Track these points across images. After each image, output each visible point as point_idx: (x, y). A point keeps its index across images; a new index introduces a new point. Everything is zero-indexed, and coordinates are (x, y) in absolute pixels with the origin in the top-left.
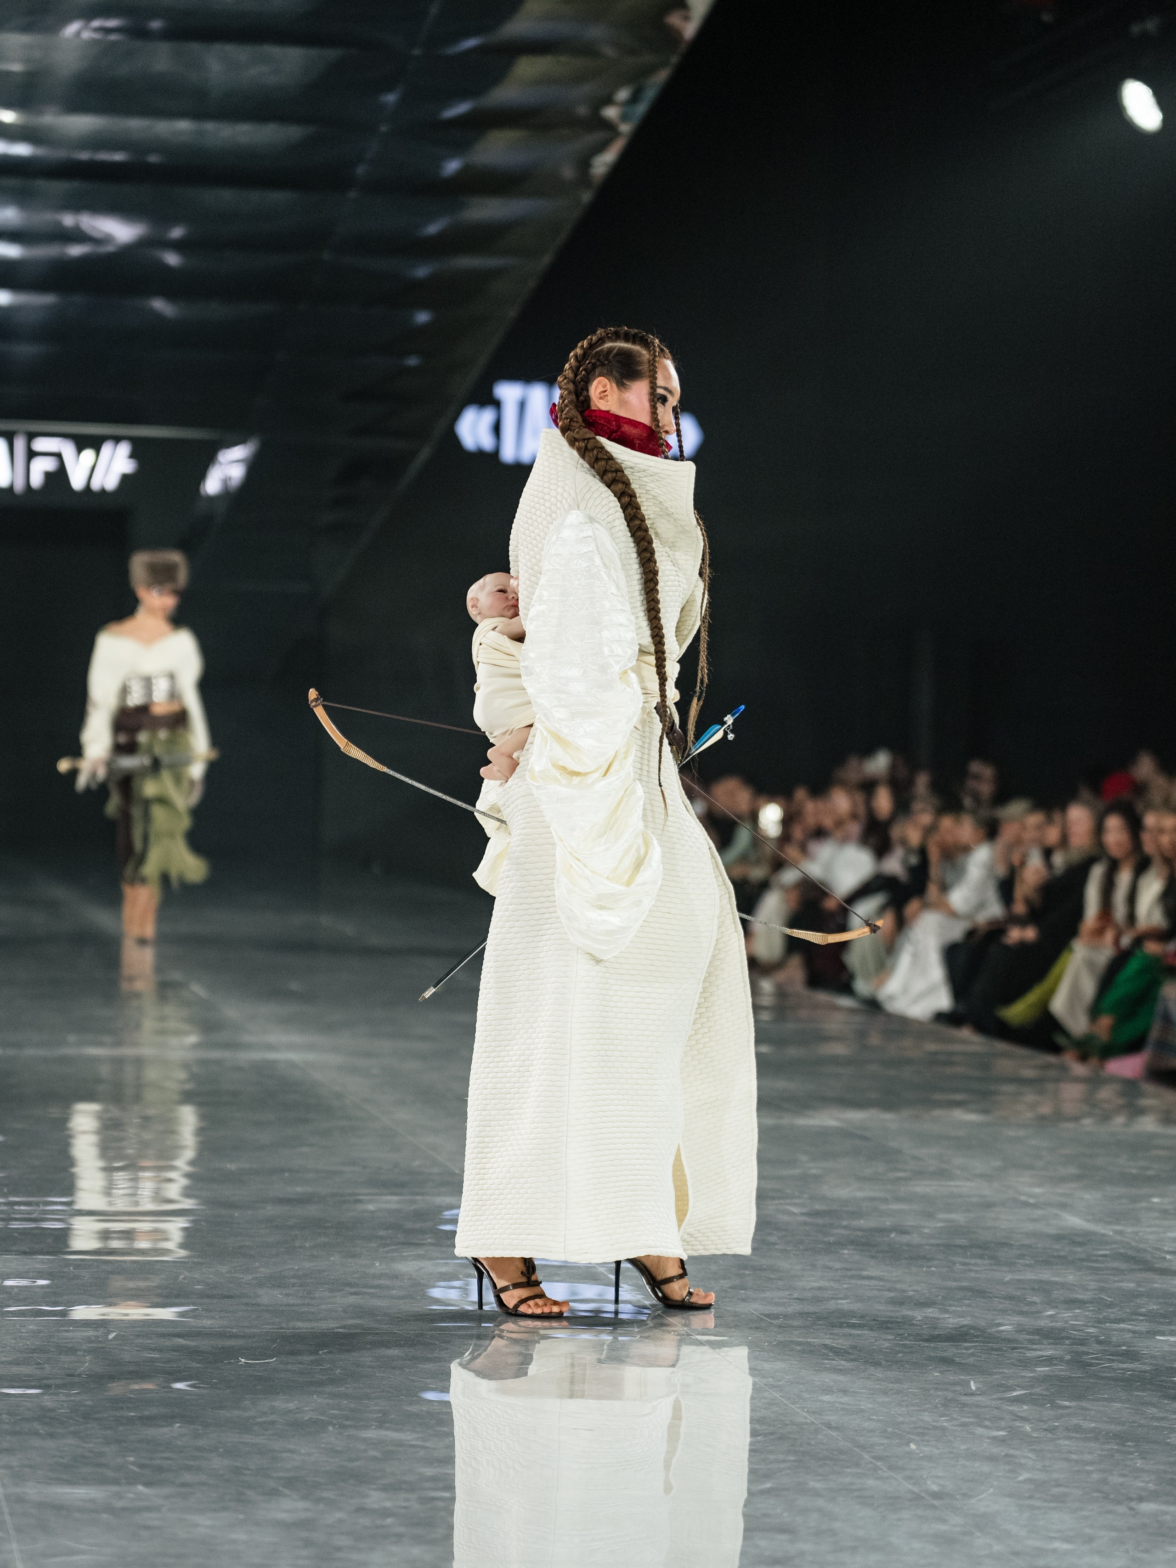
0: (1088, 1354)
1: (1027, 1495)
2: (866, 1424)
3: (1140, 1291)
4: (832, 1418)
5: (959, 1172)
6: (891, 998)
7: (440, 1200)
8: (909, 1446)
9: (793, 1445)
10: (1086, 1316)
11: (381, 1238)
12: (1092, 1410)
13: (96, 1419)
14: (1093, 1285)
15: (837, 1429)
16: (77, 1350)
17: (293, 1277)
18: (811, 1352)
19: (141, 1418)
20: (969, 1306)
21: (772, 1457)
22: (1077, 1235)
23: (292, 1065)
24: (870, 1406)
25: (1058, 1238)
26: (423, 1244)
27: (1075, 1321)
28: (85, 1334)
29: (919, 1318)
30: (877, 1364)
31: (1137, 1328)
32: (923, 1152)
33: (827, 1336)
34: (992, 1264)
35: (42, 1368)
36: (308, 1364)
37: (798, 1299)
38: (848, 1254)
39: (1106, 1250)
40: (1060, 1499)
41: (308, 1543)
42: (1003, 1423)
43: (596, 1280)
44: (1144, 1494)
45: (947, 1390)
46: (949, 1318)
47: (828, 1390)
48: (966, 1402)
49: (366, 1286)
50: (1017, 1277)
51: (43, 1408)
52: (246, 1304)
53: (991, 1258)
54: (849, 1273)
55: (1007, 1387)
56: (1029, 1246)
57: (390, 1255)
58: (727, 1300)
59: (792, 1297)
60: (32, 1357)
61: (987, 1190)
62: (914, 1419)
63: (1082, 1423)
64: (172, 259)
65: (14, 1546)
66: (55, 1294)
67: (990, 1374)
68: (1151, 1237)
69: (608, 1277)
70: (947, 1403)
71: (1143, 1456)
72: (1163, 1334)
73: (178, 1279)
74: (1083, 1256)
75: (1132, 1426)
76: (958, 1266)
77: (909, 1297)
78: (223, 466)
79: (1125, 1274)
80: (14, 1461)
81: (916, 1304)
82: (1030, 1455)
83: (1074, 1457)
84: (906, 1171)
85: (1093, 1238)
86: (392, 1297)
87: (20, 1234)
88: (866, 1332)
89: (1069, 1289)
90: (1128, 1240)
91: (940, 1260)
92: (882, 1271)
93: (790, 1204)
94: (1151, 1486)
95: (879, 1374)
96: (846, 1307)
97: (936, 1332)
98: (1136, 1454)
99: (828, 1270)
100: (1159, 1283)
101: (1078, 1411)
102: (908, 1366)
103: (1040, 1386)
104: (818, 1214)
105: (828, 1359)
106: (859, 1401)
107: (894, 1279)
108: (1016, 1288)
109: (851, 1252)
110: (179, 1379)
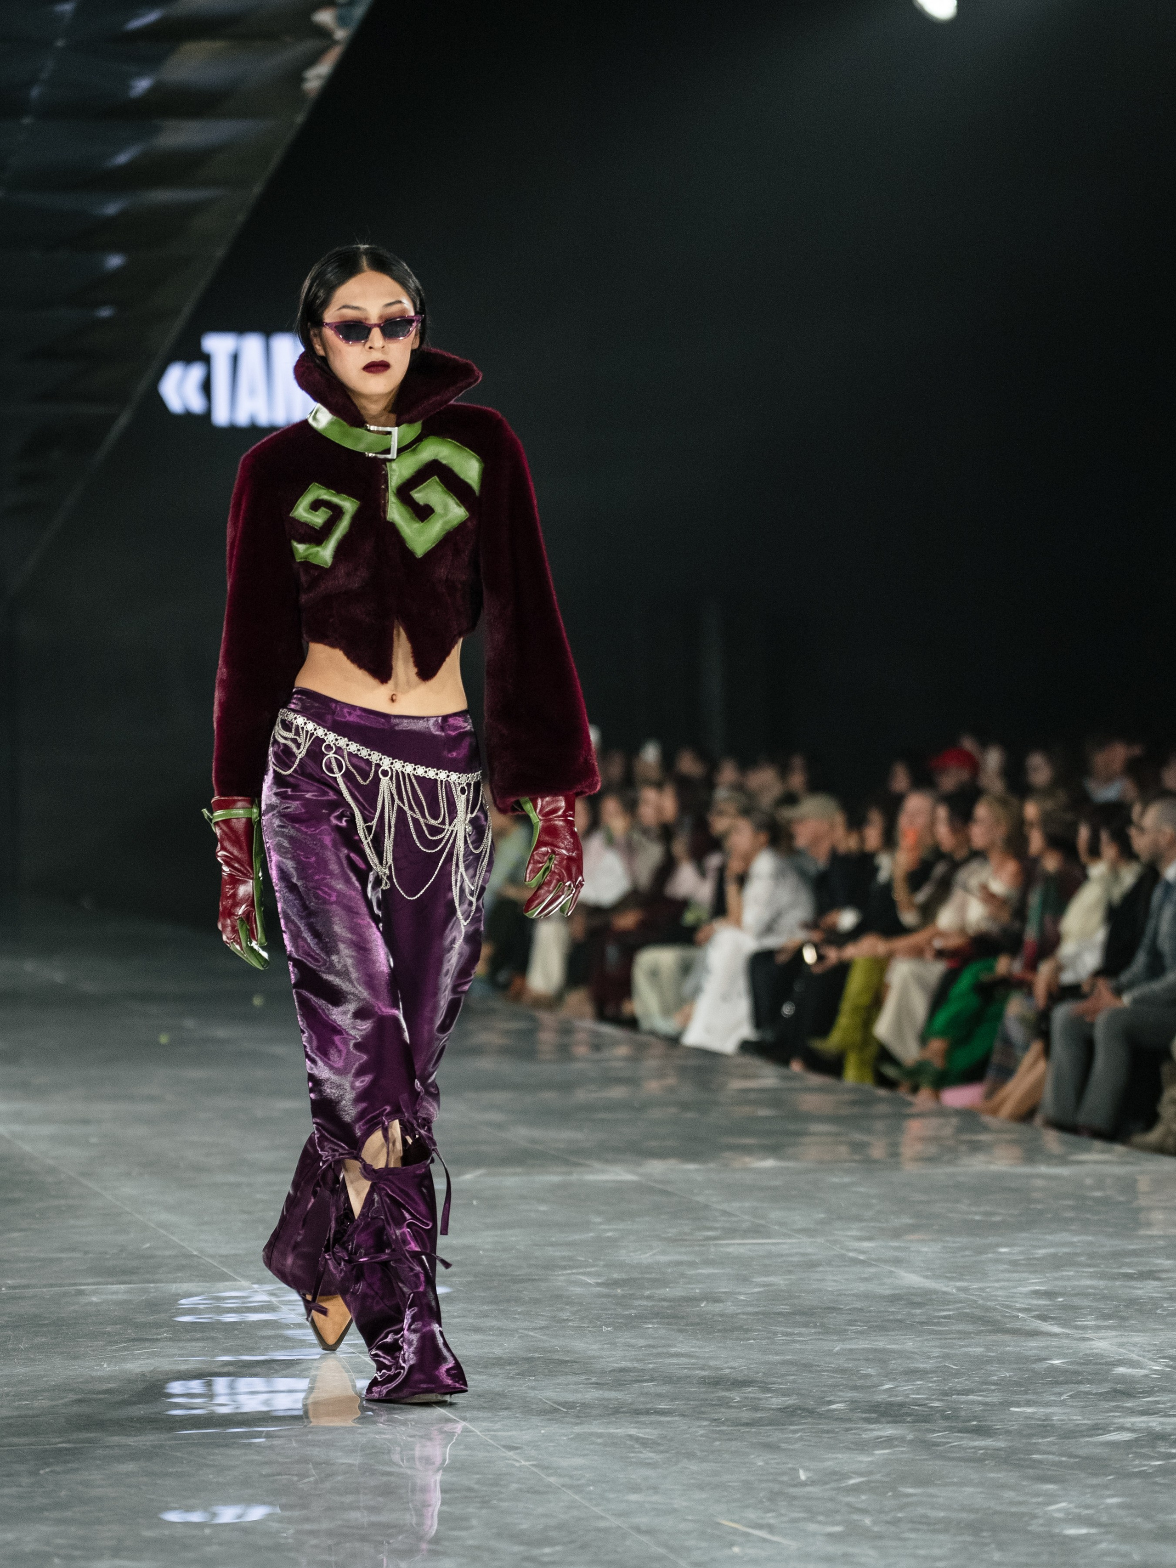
0: (934, 1431)
2: (681, 1526)
3: (990, 1356)
4: (643, 1520)
5: (776, 1227)
7: (174, 1288)
8: (731, 1548)
9: (597, 1554)
10: (929, 1388)
11: (109, 1334)
12: (941, 1496)
14: (936, 1352)
15: (646, 1532)
18: (614, 1444)
20: (794, 1382)
22: (912, 1294)
24: (685, 1503)
25: (894, 1299)
26: (158, 1340)
27: (918, 1394)
29: (738, 1399)
30: (690, 1456)
31: (988, 1400)
32: (734, 1206)
33: (632, 1425)
34: (819, 1333)
36: (27, 1487)
37: (597, 1384)
38: (653, 1329)
39: (949, 1310)
42: (838, 1517)
45: (773, 1481)
46: (772, 1397)
47: (635, 1488)
48: (794, 1494)
49: (91, 1392)
50: (849, 1347)
53: (817, 1325)
54: (655, 1351)
55: (842, 1475)
56: (861, 1310)
57: (120, 1354)
61: (809, 1246)
63: (929, 1513)
67: (822, 1460)
68: (1000, 1293)
70: (773, 1497)
71: (1001, 1546)
72: (1018, 1405)
74: (923, 1318)
75: (986, 1514)
76: (780, 1338)
77: (726, 1375)
79: (972, 1338)
81: (733, 1384)
82: (872, 1552)
83: (921, 1552)
84: (716, 1229)
85: (934, 1297)
88: (676, 1418)
89: (908, 1358)
90: (974, 1298)
91: (759, 1330)
92: (692, 1347)
95: (694, 1467)
96: (652, 1390)
97: (759, 1415)
98: (993, 1546)
99: (630, 1349)
100: (1012, 1346)
101: (924, 1499)
102: (727, 1456)
103: (880, 1472)
104: (616, 1283)
105: (633, 1452)
106: (672, 1499)
107: (707, 1355)
108: (848, 1359)
109: (656, 1326)
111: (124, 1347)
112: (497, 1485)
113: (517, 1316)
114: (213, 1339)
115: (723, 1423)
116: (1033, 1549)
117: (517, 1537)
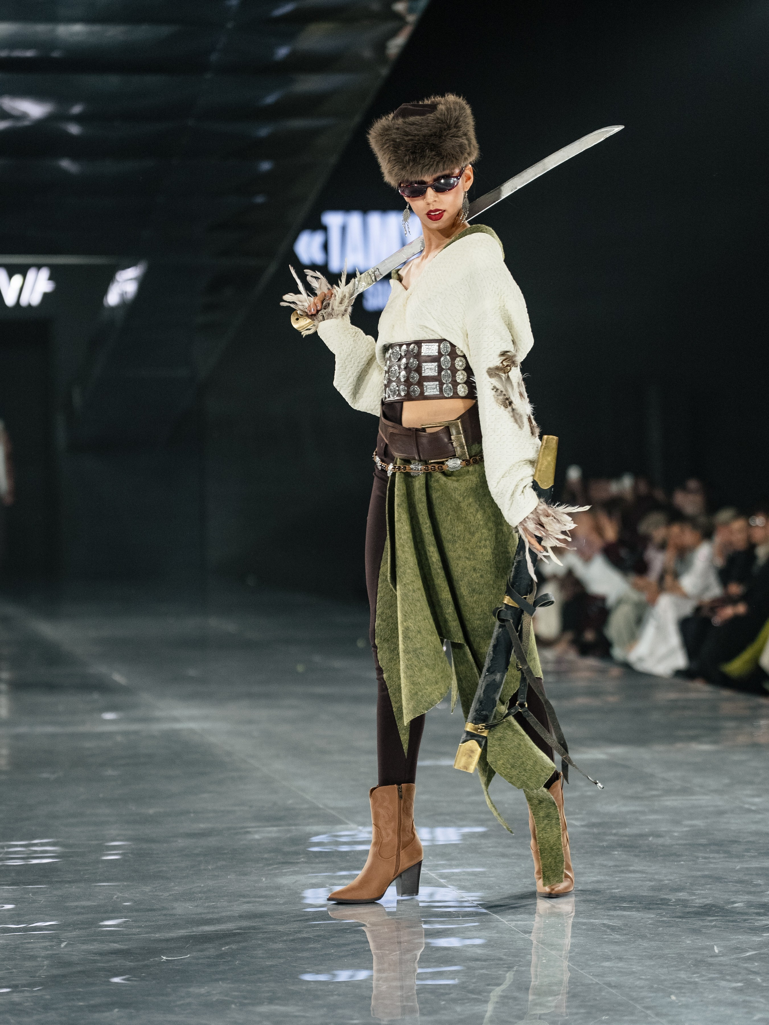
2: (637, 983)
4: (612, 979)
5: (698, 789)
6: (641, 660)
7: (309, 829)
8: (670, 997)
9: (583, 1001)
11: (266, 859)
13: (53, 1009)
15: (615, 987)
16: (37, 957)
17: (200, 892)
18: (593, 930)
19: (88, 1006)
20: (710, 889)
23: (192, 731)
24: (640, 968)
26: (298, 863)
28: (43, 944)
29: (674, 900)
30: (643, 937)
32: (670, 775)
33: (605, 917)
34: (726, 857)
35: (11, 972)
36: (214, 958)
37: (582, 891)
38: (618, 854)
42: (740, 977)
43: (429, 883)
45: (697, 953)
46: (696, 899)
47: (608, 958)
48: (711, 962)
49: (255, 897)
50: (746, 866)
51: (12, 1003)
52: (165, 915)
53: (725, 852)
54: (619, 869)
55: (742, 949)
56: (753, 842)
57: (273, 872)
59: (577, 889)
61: (720, 801)
62: (673, 977)
64: (74, 129)
66: (19, 915)
67: (729, 940)
70: (698, 963)
73: (113, 898)
76: (701, 860)
77: (666, 885)
78: (120, 284)
81: (670, 890)
82: (762, 1000)
84: (657, 790)
86: (276, 904)
88: (634, 913)
91: (687, 856)
92: (644, 866)
93: (572, 819)
95: (645, 944)
97: (688, 910)
99: (603, 867)
102: (667, 937)
104: (593, 825)
105: (606, 935)
106: (631, 965)
107: (653, 872)
108: (745, 874)
109: (620, 853)
110: (116, 975)
111: (275, 868)
112: (518, 956)
114: (333, 862)
115: (664, 916)
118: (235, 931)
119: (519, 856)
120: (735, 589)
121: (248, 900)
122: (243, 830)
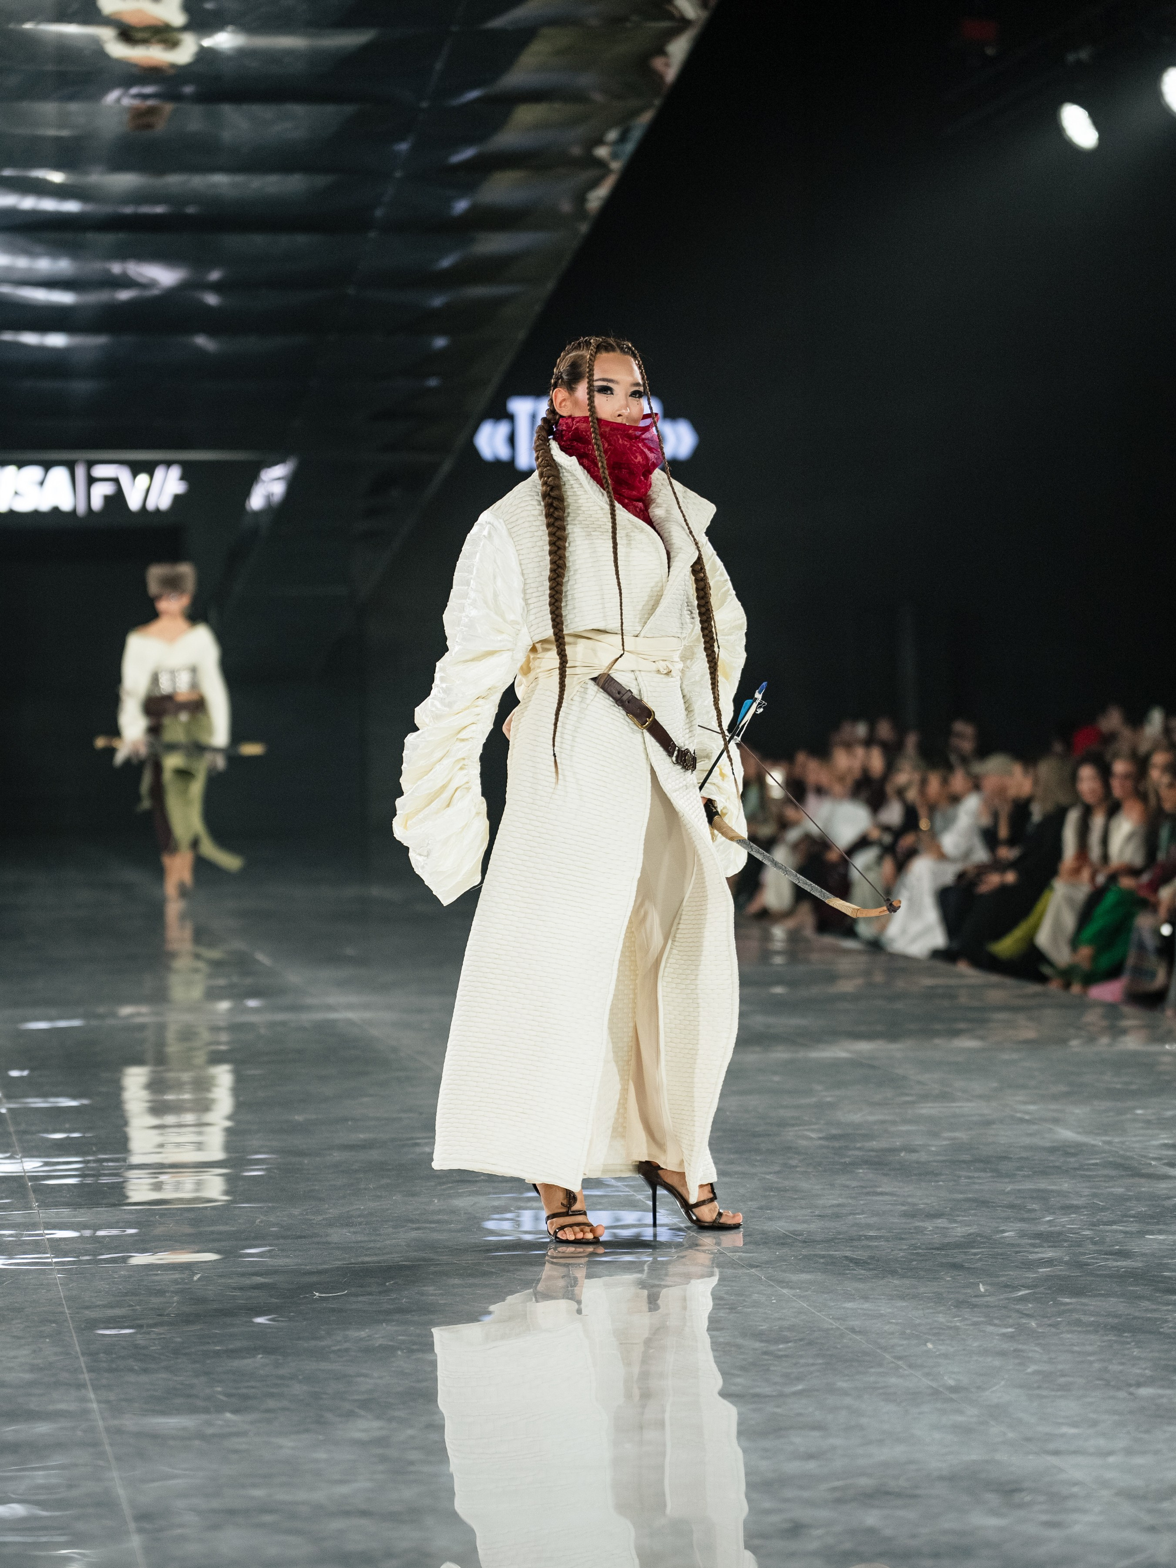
0: (1085, 1254)
1: (1035, 1385)
2: (887, 1328)
3: (1129, 1195)
4: (856, 1323)
5: (959, 1094)
8: (926, 1345)
9: (821, 1349)
10: (1081, 1220)
12: (1091, 1305)
13: (185, 1354)
14: (1086, 1192)
15: (860, 1332)
16: (165, 1292)
17: (359, 1216)
18: (833, 1263)
19: (226, 1351)
20: (975, 1215)
21: (802, 1361)
22: (1069, 1147)
23: (351, 1023)
24: (889, 1310)
25: (1053, 1150)
26: (476, 1181)
27: (1072, 1225)
28: (173, 1276)
29: (931, 1228)
30: (893, 1273)
31: (1128, 1229)
32: (926, 1077)
34: (994, 1177)
35: (135, 1310)
36: (376, 1295)
37: (819, 1216)
38: (863, 1173)
39: (1096, 1159)
40: (1066, 1388)
41: (383, 1459)
42: (1011, 1321)
44: (1142, 1380)
45: (958, 1293)
46: (957, 1227)
47: (850, 1298)
48: (976, 1303)
49: (427, 1222)
50: (1018, 1187)
51: (136, 1347)
52: (318, 1243)
53: (992, 1171)
54: (865, 1190)
55: (1013, 1288)
56: (1027, 1159)
57: (447, 1192)
58: (755, 1219)
60: (125, 1300)
61: (986, 1109)
62: (929, 1321)
63: (1082, 1317)
64: (212, 299)
65: (115, 1474)
66: (143, 1241)
67: (998, 1276)
68: (1137, 1145)
69: (645, 1203)
70: (959, 1304)
71: (1139, 1345)
72: (1152, 1233)
73: (255, 1223)
74: (1076, 1165)
75: (1127, 1319)
76: (963, 1180)
77: (920, 1209)
78: (266, 484)
79: (1115, 1181)
80: (112, 1396)
81: (926, 1216)
82: (1036, 1349)
83: (1076, 1348)
84: (912, 1095)
85: (1084, 1148)
86: (450, 1231)
87: (109, 1188)
88: (882, 1243)
89: (1065, 1196)
90: (1116, 1149)
91: (946, 1175)
92: (895, 1187)
93: (808, 1130)
94: (1148, 1372)
95: (896, 1281)
96: (863, 1221)
97: (947, 1240)
98: (1133, 1344)
99: (845, 1189)
100: (1146, 1187)
101: (1079, 1307)
102: (922, 1273)
103: (1043, 1285)
104: (834, 1137)
105: (849, 1270)
106: (880, 1306)
107: (906, 1194)
108: (1016, 1197)
109: (865, 1171)
110: (259, 1314)
111: (450, 1187)
112: (742, 1295)
113: (756, 1164)
115: (919, 1248)
116: (1166, 1347)
117: (759, 1336)
118: (401, 1263)
119: (744, 1174)
120: (1006, 853)
121: (417, 1225)
122: (410, 1142)
